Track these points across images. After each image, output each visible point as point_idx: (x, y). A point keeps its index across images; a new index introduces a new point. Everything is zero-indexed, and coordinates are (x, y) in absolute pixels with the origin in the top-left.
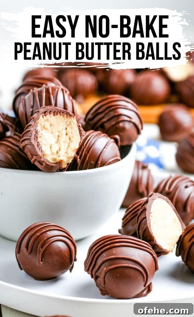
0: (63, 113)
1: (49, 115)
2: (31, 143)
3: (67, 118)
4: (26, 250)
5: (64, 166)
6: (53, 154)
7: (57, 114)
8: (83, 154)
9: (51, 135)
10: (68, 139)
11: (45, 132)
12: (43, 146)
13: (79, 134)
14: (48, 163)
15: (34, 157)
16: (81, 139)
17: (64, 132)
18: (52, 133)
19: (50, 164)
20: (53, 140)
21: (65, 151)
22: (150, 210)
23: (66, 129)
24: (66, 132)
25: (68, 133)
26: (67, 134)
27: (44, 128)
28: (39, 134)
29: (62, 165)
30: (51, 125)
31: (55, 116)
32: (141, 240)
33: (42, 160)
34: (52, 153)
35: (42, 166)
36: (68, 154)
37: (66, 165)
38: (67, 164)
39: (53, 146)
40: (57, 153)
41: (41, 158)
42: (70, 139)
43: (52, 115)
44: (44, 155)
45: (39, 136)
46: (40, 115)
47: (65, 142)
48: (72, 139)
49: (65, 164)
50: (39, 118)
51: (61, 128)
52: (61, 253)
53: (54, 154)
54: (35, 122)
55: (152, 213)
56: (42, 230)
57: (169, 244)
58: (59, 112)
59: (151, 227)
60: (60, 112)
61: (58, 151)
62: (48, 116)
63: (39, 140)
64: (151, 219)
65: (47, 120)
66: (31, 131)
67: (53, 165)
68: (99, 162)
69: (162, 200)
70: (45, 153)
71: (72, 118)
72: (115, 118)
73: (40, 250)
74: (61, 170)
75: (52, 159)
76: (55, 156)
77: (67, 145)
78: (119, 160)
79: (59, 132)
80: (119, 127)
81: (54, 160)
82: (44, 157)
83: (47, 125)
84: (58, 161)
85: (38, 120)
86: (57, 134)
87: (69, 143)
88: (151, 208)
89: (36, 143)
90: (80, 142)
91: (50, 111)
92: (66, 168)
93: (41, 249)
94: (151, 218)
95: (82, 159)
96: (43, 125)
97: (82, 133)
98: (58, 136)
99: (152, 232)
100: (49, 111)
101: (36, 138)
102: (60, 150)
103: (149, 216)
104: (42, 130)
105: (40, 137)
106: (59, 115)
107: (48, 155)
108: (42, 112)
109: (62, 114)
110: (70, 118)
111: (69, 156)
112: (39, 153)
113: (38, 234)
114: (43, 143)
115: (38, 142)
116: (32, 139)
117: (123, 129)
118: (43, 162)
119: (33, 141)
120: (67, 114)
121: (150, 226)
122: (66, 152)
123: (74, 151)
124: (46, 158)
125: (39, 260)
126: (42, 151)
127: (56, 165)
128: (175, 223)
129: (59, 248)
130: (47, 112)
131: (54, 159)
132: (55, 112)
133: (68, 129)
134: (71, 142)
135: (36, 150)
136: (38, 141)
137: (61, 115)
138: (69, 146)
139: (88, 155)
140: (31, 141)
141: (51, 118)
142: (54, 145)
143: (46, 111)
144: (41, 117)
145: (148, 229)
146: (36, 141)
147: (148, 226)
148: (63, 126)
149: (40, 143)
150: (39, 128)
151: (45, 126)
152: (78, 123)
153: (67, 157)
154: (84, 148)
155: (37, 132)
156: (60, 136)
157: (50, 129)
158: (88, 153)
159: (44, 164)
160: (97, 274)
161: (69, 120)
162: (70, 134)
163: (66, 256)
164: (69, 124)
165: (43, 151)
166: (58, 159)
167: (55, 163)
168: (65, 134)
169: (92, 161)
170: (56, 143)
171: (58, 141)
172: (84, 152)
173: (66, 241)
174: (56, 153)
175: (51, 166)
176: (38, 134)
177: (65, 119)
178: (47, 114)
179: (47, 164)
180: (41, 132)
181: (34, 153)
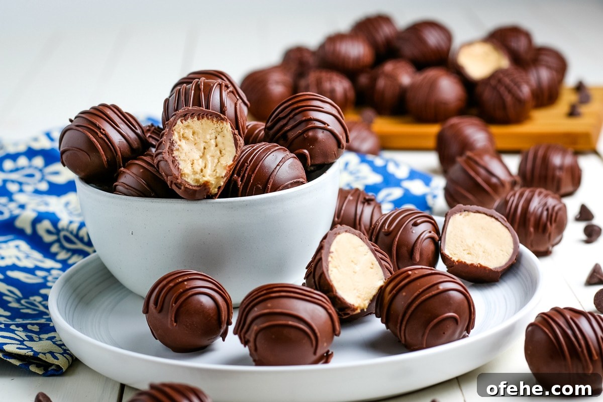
0: (211, 115)
1: (191, 120)
2: (163, 158)
3: (217, 123)
4: (154, 306)
5: (214, 191)
6: (195, 173)
7: (203, 118)
8: (246, 175)
9: (194, 147)
10: (218, 152)
11: (186, 143)
12: (180, 162)
13: (234, 145)
14: (188, 186)
15: (169, 177)
16: (236, 152)
17: (213, 142)
18: (195, 144)
19: (191, 187)
20: (196, 155)
21: (213, 168)
22: (329, 248)
23: (216, 138)
24: (216, 142)
25: (218, 144)
26: (216, 146)
27: (184, 137)
28: (176, 146)
29: (209, 188)
30: (194, 133)
31: (200, 120)
32: (312, 290)
33: (179, 181)
34: (194, 171)
35: (181, 190)
36: (216, 172)
37: (216, 190)
38: (217, 187)
39: (195, 161)
40: (202, 171)
41: (177, 179)
42: (221, 152)
43: (196, 119)
44: (182, 174)
45: (175, 149)
46: (178, 120)
47: (213, 156)
48: (223, 152)
49: (215, 187)
50: (176, 124)
51: (208, 137)
52: (203, 311)
53: (197, 173)
54: (170, 129)
55: (332, 252)
56: (178, 280)
57: (359, 297)
58: (205, 114)
59: (330, 272)
60: (207, 115)
61: (203, 169)
62: (189, 120)
63: (175, 153)
64: (330, 261)
65: (188, 126)
66: (163, 142)
67: (194, 188)
68: (270, 186)
69: (352, 235)
70: (183, 173)
71: (225, 123)
72: (303, 124)
73: (172, 306)
74: (211, 196)
75: (194, 180)
76: (198, 176)
77: (216, 161)
78: (302, 183)
79: (206, 142)
80: (308, 136)
81: (197, 182)
82: (183, 178)
83: (189, 133)
84: (202, 183)
85: (174, 126)
86: (202, 145)
87: (220, 158)
88: (330, 245)
89: (171, 158)
90: (235, 156)
91: (193, 114)
92: (217, 193)
93: (174, 305)
94: (330, 259)
95: (244, 181)
96: (182, 132)
97: (238, 143)
98: (205, 148)
99: (330, 279)
100: (190, 114)
101: (171, 151)
102: (205, 167)
103: (327, 256)
104: (180, 140)
105: (178, 150)
106: (205, 119)
107: (188, 175)
108: (180, 115)
109: (210, 117)
110: (222, 122)
111: (218, 175)
112: (175, 172)
113: (171, 285)
114: (182, 158)
115: (174, 157)
116: (165, 152)
117: (315, 140)
118: (181, 184)
119: (166, 156)
120: (217, 117)
121: (328, 270)
122: (214, 171)
123: (225, 168)
124: (185, 178)
125: (172, 320)
126: (178, 168)
127: (199, 188)
128: (372, 268)
129: (200, 303)
130: (187, 116)
131: (196, 180)
132: (199, 115)
133: (219, 138)
134: (222, 156)
135: (170, 167)
136: (173, 155)
137: (208, 118)
138: (219, 162)
139: (253, 175)
140: (164, 156)
141: (194, 123)
142: (197, 160)
143: (187, 114)
144: (179, 122)
145: (325, 275)
146: (170, 155)
147: (325, 270)
148: (212, 134)
149: (177, 158)
150: (175, 137)
151: (185, 135)
152: (234, 130)
153: (215, 177)
154: (248, 166)
155: (172, 143)
156: (206, 148)
157: (192, 139)
158: (253, 173)
159: (182, 188)
160: (247, 336)
161: (219, 125)
162: (220, 145)
163: (212, 315)
164: (221, 131)
165: (181, 169)
166: (203, 180)
167: (198, 186)
168: (214, 146)
169: (259, 184)
170: (201, 157)
171: (203, 156)
172: (247, 172)
173: (212, 294)
174: (199, 171)
175: (191, 189)
176: (173, 146)
177: (214, 124)
178: (188, 117)
179: (186, 188)
180: (179, 143)
181: (168, 172)
